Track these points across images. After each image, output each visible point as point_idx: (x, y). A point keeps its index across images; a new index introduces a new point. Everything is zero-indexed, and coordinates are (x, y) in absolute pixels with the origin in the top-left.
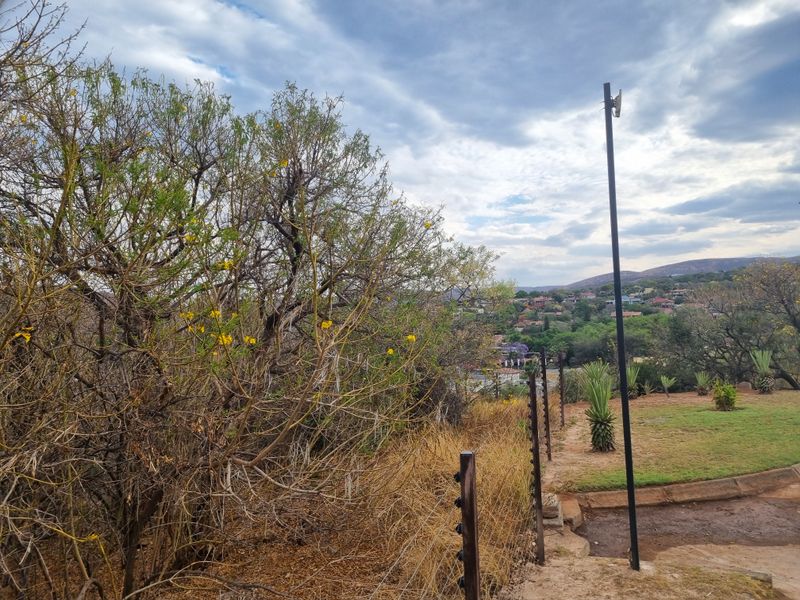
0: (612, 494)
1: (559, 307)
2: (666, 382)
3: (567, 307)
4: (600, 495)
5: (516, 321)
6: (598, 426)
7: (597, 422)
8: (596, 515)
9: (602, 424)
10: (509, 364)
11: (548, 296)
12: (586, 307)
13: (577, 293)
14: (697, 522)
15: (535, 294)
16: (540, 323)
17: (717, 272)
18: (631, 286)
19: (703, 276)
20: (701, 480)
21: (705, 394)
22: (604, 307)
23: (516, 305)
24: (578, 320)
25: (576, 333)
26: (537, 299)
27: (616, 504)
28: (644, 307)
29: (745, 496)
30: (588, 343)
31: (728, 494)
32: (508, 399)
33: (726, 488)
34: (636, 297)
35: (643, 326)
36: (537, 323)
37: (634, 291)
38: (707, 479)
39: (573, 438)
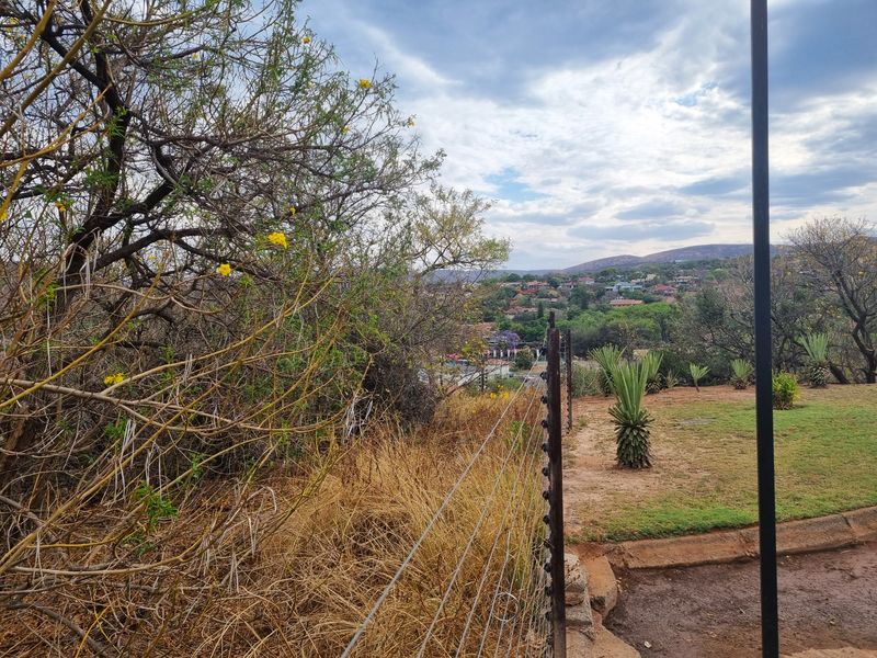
0: (663, 545)
1: (555, 293)
2: (696, 372)
3: (563, 294)
4: (643, 547)
5: (507, 307)
6: (628, 432)
7: (626, 425)
8: (637, 581)
9: (633, 428)
10: (498, 354)
11: (542, 280)
12: (583, 294)
13: (574, 278)
14: (805, 595)
15: (528, 278)
16: (535, 310)
17: (722, 259)
18: (632, 271)
19: (708, 263)
20: (796, 518)
21: (743, 388)
22: (603, 294)
23: (507, 289)
24: (575, 308)
25: (572, 322)
26: (530, 284)
27: (667, 562)
28: (645, 294)
29: (861, 544)
30: (585, 333)
31: (838, 541)
32: (496, 391)
33: (833, 531)
34: (638, 284)
35: (645, 315)
36: (530, 310)
37: (636, 277)
38: (805, 518)
39: (586, 446)
